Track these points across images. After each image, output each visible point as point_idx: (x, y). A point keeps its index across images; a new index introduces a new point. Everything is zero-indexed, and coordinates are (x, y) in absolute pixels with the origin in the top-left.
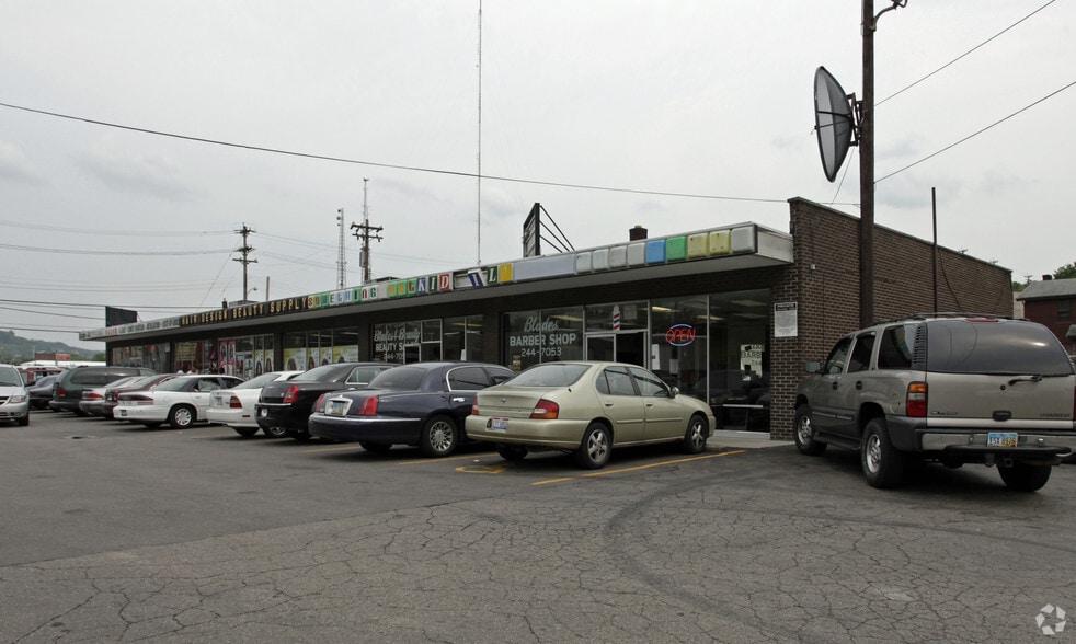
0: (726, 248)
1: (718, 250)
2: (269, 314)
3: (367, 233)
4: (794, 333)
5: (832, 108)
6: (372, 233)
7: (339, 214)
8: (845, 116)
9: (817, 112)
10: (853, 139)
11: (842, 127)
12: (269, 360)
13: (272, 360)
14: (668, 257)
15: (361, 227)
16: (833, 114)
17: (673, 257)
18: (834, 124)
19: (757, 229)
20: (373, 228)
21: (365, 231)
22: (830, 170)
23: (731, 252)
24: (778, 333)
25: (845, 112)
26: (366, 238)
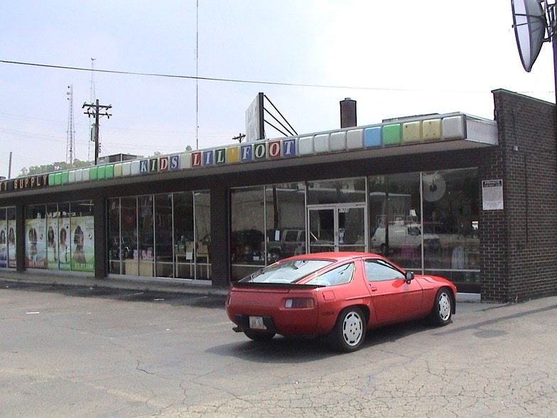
0: (438, 135)
1: (431, 136)
2: (13, 190)
3: (97, 111)
4: (500, 206)
5: (527, 11)
6: (102, 111)
7: (69, 90)
8: (539, 17)
9: (514, 15)
10: (546, 36)
11: (536, 25)
12: (12, 229)
13: (15, 229)
14: (385, 142)
15: (92, 106)
16: (528, 16)
17: (389, 143)
18: (529, 23)
19: (465, 118)
20: (103, 107)
21: (96, 111)
22: (527, 62)
23: (442, 139)
24: (486, 206)
25: (539, 14)
26: (97, 115)
